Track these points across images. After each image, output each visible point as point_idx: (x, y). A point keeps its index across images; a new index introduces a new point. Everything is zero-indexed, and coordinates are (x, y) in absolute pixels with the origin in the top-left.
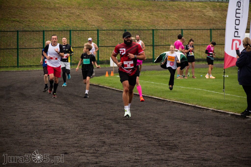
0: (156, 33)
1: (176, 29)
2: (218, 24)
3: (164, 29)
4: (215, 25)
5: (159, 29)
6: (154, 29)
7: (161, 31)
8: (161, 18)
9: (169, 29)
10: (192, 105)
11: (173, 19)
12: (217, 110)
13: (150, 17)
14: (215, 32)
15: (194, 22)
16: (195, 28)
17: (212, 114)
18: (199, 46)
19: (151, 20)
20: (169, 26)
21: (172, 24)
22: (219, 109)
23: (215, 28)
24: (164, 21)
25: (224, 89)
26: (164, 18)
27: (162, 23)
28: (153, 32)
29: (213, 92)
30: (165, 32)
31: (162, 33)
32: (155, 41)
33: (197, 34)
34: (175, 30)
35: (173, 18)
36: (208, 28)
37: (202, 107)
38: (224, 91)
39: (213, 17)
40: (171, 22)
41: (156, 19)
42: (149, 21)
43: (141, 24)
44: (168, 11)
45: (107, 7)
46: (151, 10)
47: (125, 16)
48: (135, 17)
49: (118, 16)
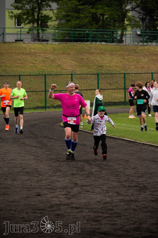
0: (127, 77)
1: (147, 72)
3: (135, 73)
5: (130, 72)
6: (126, 72)
7: (132, 74)
8: (132, 62)
9: (140, 72)
13: (122, 61)
19: (122, 64)
20: (139, 70)
21: (143, 67)
24: (135, 65)
26: (135, 62)
27: (133, 67)
28: (125, 76)
30: (136, 76)
31: (133, 77)
32: (126, 84)
35: (144, 62)
40: (142, 66)
41: (127, 63)
42: (121, 66)
43: (113, 68)
44: (138, 55)
45: (80, 51)
46: (122, 55)
47: (98, 61)
48: (107, 61)
49: (91, 60)
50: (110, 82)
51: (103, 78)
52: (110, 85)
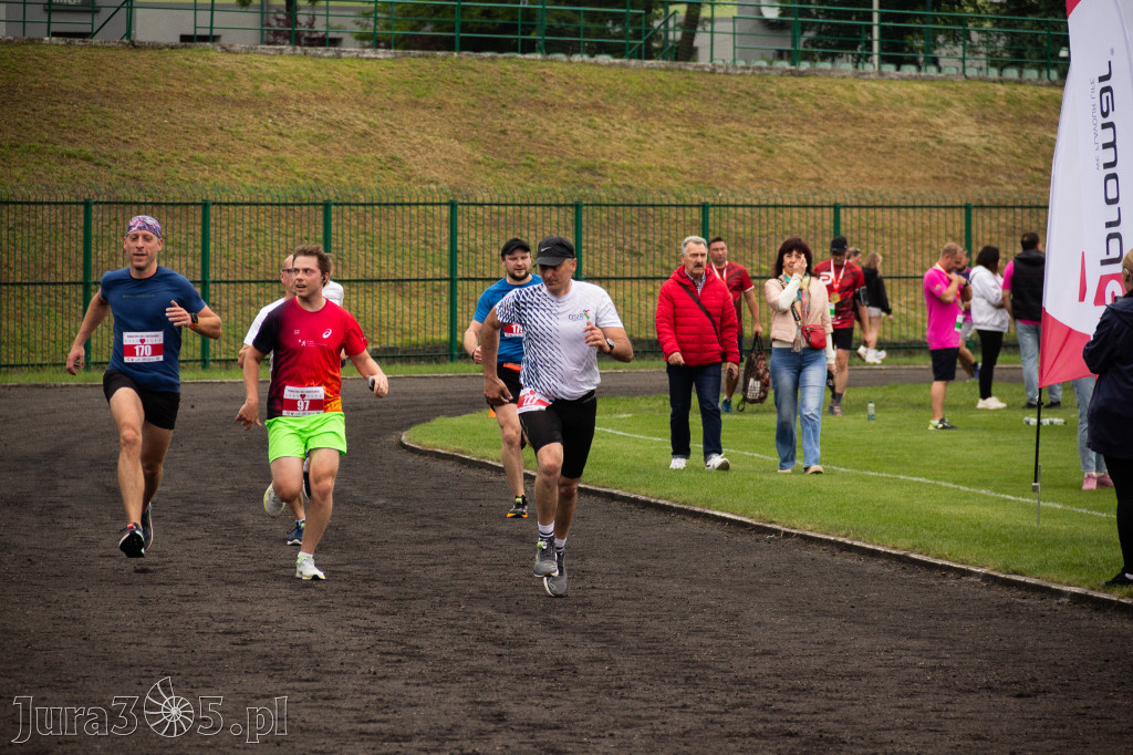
0: (717, 220)
1: (811, 202)
2: (1002, 185)
3: (755, 203)
4: (987, 188)
5: (732, 201)
6: (709, 200)
7: (740, 210)
8: (742, 152)
9: (780, 201)
10: (894, 552)
11: (797, 156)
12: (1008, 577)
13: (693, 147)
14: (987, 221)
15: (889, 173)
16: (896, 202)
17: (985, 593)
18: (910, 281)
19: (694, 159)
20: (775, 190)
21: (792, 178)
22: (1015, 573)
23: (985, 202)
24: (755, 166)
25: (1036, 482)
26: (753, 152)
27: (744, 174)
28: (705, 217)
29: (983, 491)
30: (760, 216)
31: (744, 223)
33: (903, 226)
34: (805, 206)
35: (797, 151)
36: (958, 202)
37: (940, 562)
38: (1035, 489)
39: (980, 151)
40: (788, 172)
41: (716, 156)
42: (687, 168)
43: (650, 180)
44: (772, 120)
45: (493, 96)
46: (694, 116)
47: (576, 142)
48: (623, 146)
49: (546, 138)
50: (635, 244)
51: (601, 224)
52: (635, 260)
